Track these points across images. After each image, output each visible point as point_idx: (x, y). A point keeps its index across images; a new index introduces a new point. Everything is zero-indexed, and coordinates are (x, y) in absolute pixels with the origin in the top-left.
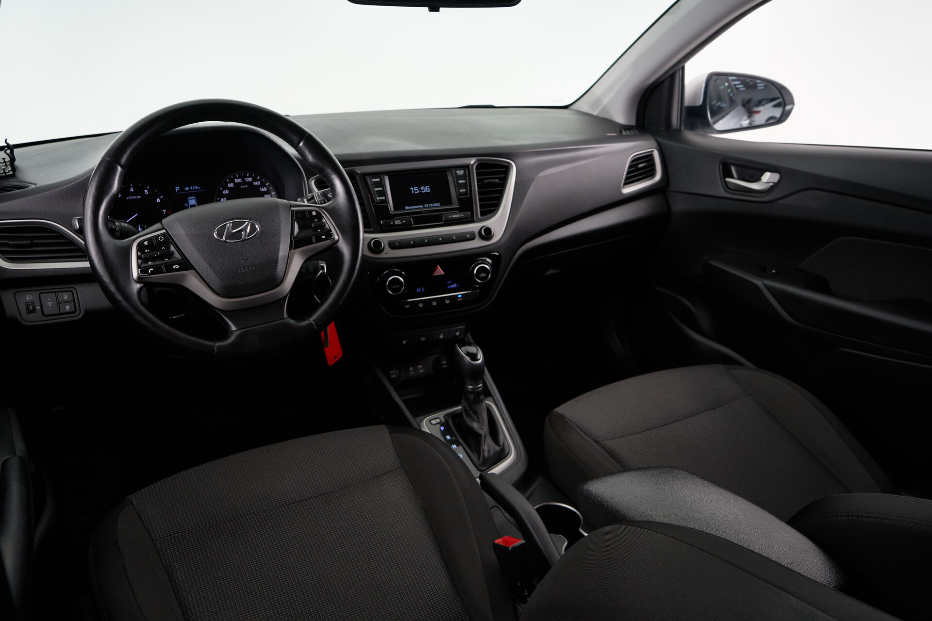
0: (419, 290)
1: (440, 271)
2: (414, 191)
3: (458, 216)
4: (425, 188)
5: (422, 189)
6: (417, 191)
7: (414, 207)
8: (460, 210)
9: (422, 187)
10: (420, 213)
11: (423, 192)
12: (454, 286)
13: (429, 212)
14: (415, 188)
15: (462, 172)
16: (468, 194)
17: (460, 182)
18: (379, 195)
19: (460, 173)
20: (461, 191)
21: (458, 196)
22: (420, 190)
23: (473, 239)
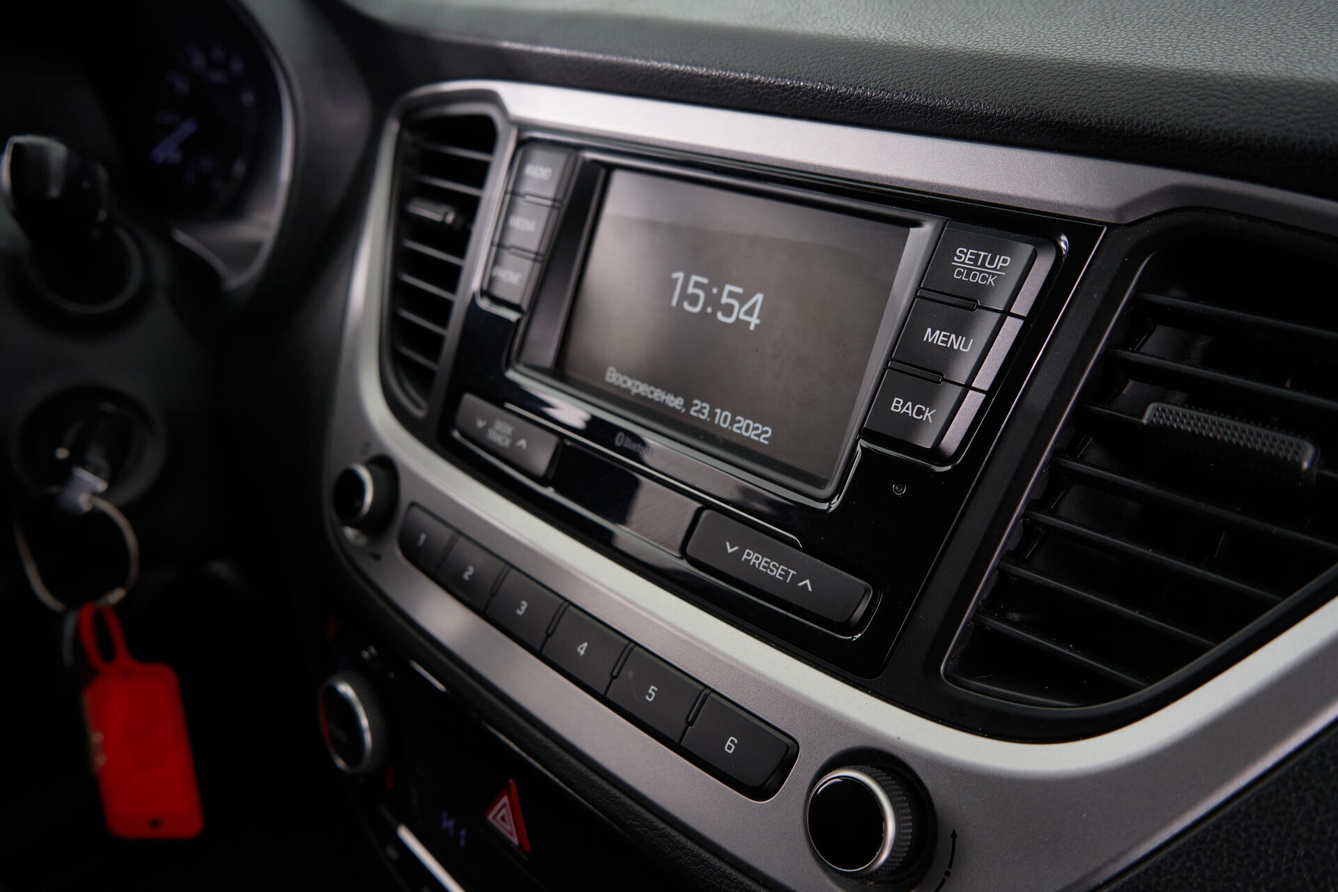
2: (684, 296)
5: (725, 300)
6: (694, 300)
9: (728, 288)
11: (720, 316)
14: (694, 278)
15: (991, 263)
16: (935, 453)
17: (935, 337)
18: (508, 257)
19: (975, 265)
20: (898, 405)
21: (865, 433)
22: (713, 300)
23: (760, 792)
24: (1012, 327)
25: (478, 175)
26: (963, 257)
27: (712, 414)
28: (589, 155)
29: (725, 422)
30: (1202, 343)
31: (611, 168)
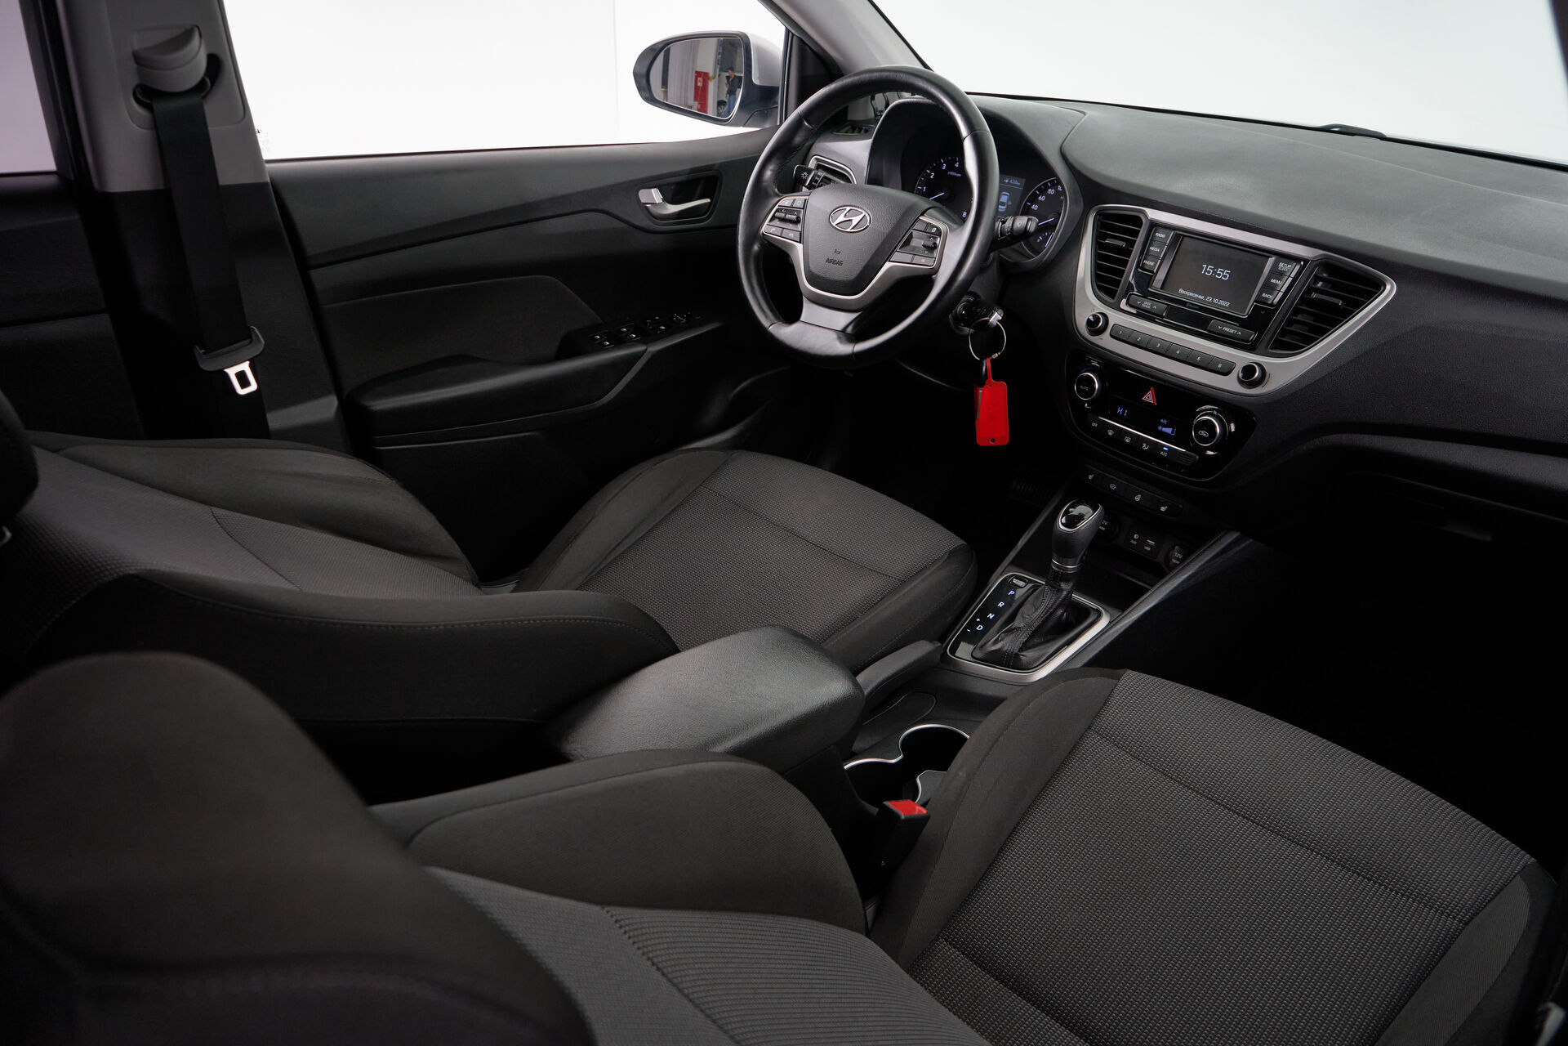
0: (1120, 411)
1: (1149, 397)
2: (1206, 271)
3: (1232, 331)
4: (1223, 272)
5: (1218, 272)
6: (1209, 272)
7: (1191, 294)
8: (1242, 323)
9: (1220, 270)
10: (1184, 303)
11: (1216, 276)
12: (1169, 430)
13: (1197, 307)
14: (1209, 267)
15: (1287, 266)
16: (1272, 305)
17: (1273, 281)
18: (1149, 258)
19: (1283, 266)
20: (1264, 295)
21: (1255, 301)
22: (1215, 272)
23: (1226, 374)
24: (1290, 280)
25: (1136, 234)
26: (1281, 265)
27: (1212, 300)
28: (1178, 232)
29: (1216, 302)
30: (1330, 285)
31: (1184, 236)
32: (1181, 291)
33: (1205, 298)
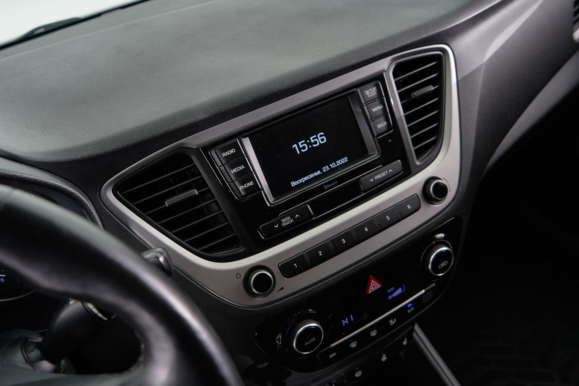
0: (345, 322)
1: (374, 286)
2: (300, 149)
3: (384, 174)
4: (317, 138)
5: (312, 141)
6: (304, 148)
7: (306, 178)
8: (385, 160)
9: (311, 138)
10: (321, 189)
11: (314, 146)
12: (399, 291)
13: (336, 182)
14: (300, 143)
15: (373, 90)
17: (375, 110)
19: (371, 92)
20: (379, 126)
21: (377, 136)
22: (310, 144)
24: (385, 98)
26: (367, 93)
27: (330, 167)
29: (334, 166)
32: (294, 184)
33: (322, 171)
